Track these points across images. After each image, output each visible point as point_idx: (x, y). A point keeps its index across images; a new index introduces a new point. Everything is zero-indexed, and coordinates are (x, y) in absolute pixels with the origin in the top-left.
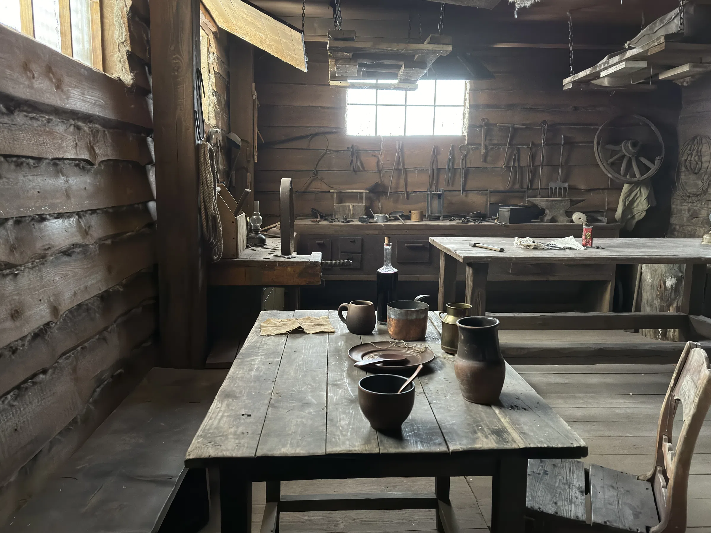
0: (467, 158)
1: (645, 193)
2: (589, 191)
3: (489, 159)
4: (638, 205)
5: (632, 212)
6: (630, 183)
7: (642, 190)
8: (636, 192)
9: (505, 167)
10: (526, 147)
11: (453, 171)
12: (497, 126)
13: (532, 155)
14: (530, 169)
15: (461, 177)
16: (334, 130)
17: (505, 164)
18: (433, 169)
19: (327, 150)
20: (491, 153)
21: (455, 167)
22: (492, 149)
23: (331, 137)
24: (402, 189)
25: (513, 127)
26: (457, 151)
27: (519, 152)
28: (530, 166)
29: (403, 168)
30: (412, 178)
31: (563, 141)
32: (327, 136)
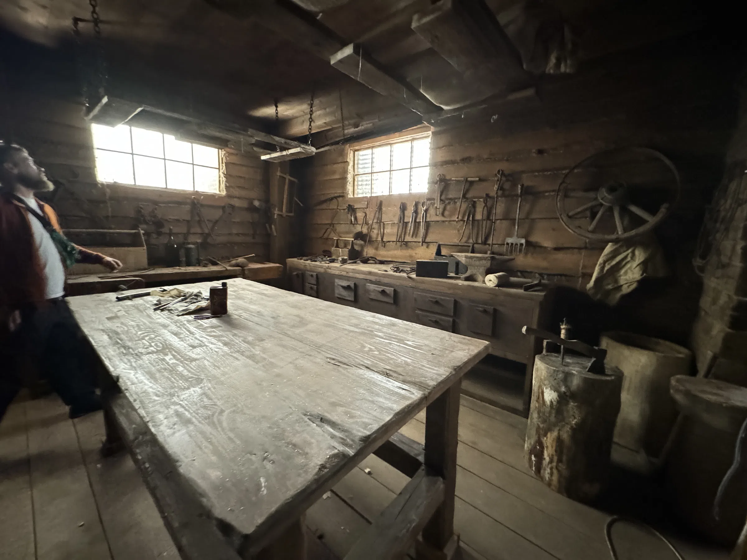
0: (428, 212)
1: (640, 256)
2: (557, 249)
3: (446, 213)
4: (626, 273)
5: (616, 281)
6: (615, 241)
7: (637, 252)
8: (625, 254)
9: (461, 220)
10: (482, 200)
11: (417, 224)
12: (453, 180)
13: (486, 208)
14: (485, 222)
15: (422, 230)
16: (341, 194)
17: (460, 218)
18: (400, 222)
19: (337, 209)
20: (448, 207)
21: (418, 220)
22: (449, 203)
23: (340, 199)
24: (379, 239)
25: (467, 181)
26: (420, 206)
27: (474, 205)
28: (484, 220)
29: (381, 222)
30: (388, 230)
31: (519, 191)
32: (338, 199)
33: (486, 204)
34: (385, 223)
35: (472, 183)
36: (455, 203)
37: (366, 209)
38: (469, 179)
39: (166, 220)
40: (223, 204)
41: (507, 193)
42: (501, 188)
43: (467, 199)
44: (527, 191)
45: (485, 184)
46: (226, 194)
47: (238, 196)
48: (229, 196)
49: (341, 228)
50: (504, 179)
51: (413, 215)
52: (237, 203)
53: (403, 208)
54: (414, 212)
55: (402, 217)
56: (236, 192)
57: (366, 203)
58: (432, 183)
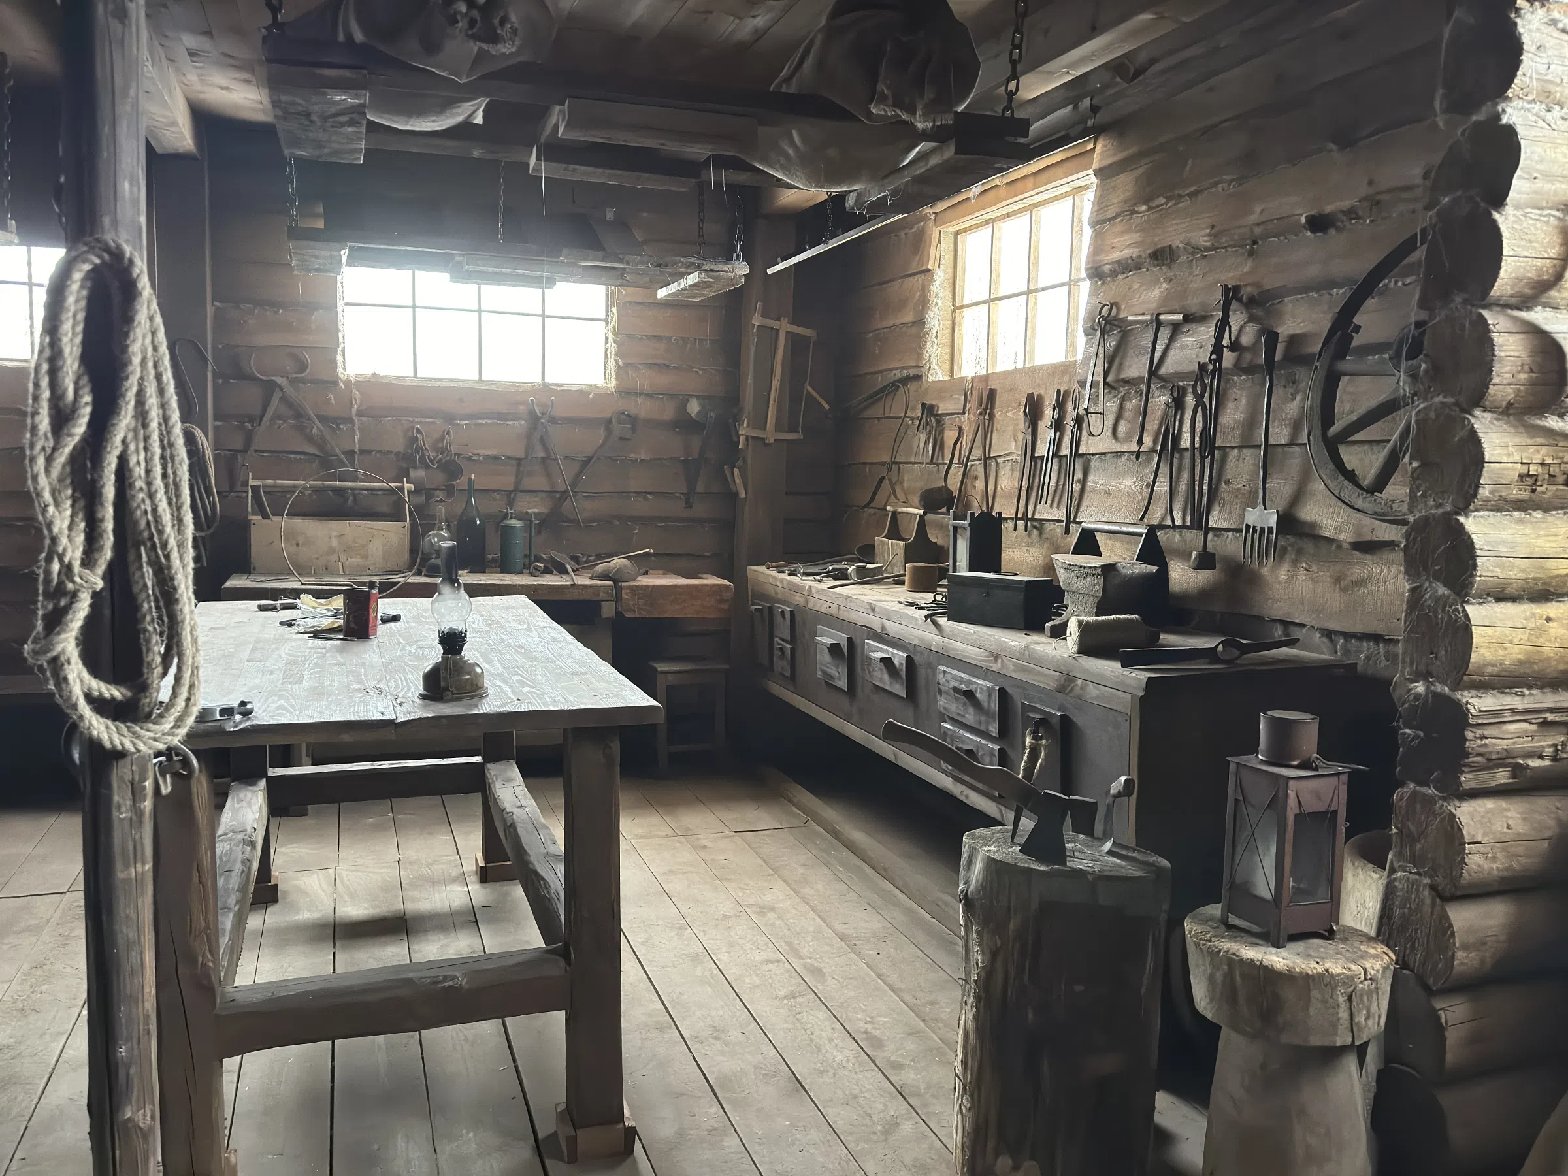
3: (1122, 428)
12: (1133, 323)
15: (1068, 483)
16: (912, 372)
18: (1026, 457)
19: (905, 416)
20: (1126, 409)
21: (1062, 452)
22: (1127, 395)
23: (912, 386)
25: (1158, 322)
27: (1180, 400)
30: (1004, 482)
31: (1263, 356)
32: (906, 386)
33: (1200, 396)
34: (998, 459)
36: (1141, 393)
37: (960, 417)
38: (1162, 317)
39: (469, 459)
40: (606, 414)
43: (1164, 380)
45: (1192, 331)
46: (618, 386)
47: (646, 389)
48: (624, 392)
51: (1050, 434)
52: (643, 408)
53: (1035, 411)
54: (1053, 427)
56: (645, 380)
57: (965, 396)
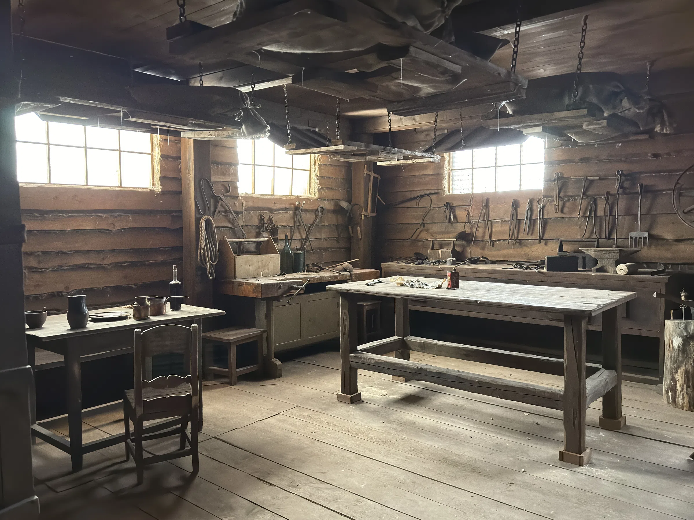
0: (545, 209)
3: (566, 210)
9: (582, 217)
10: (603, 197)
11: (532, 222)
12: (572, 179)
13: (607, 204)
14: (607, 218)
15: (539, 227)
16: (436, 191)
17: (581, 214)
18: (513, 219)
19: (430, 207)
20: (568, 204)
21: (534, 218)
22: (569, 200)
23: (433, 197)
24: (487, 238)
25: (587, 179)
26: (535, 203)
27: (595, 202)
28: (607, 216)
29: (488, 220)
30: (497, 228)
31: (639, 190)
32: (431, 196)
33: (607, 201)
34: (493, 221)
35: (592, 181)
36: (575, 200)
37: (468, 207)
38: (589, 178)
39: (278, 227)
40: (316, 208)
41: (627, 191)
42: (621, 187)
43: (588, 196)
44: (646, 190)
45: (604, 182)
46: (318, 197)
47: (327, 198)
48: (321, 199)
49: (435, 228)
50: (623, 178)
51: (528, 212)
52: (326, 205)
53: (516, 205)
54: (529, 210)
55: (515, 213)
56: (327, 194)
57: (469, 200)
58: (548, 181)
